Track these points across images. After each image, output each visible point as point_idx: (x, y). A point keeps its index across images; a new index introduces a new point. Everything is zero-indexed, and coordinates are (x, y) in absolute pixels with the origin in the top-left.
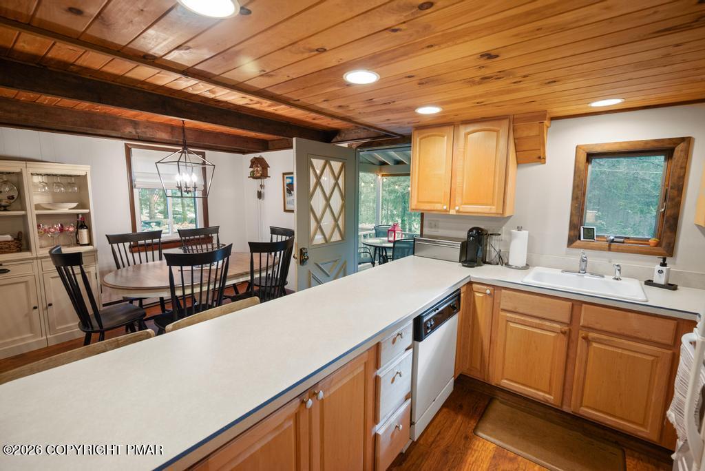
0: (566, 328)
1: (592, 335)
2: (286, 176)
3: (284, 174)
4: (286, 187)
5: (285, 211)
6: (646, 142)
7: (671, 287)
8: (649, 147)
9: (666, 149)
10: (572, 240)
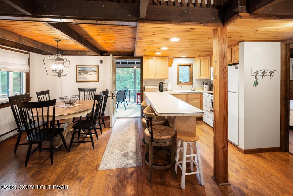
0: (185, 100)
1: (190, 100)
2: (77, 67)
3: (77, 66)
4: (78, 72)
5: (77, 82)
6: (187, 64)
7: (194, 90)
8: (186, 65)
9: (189, 66)
10: (178, 83)
